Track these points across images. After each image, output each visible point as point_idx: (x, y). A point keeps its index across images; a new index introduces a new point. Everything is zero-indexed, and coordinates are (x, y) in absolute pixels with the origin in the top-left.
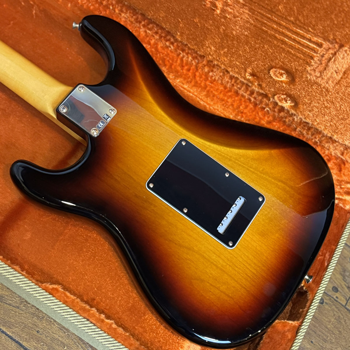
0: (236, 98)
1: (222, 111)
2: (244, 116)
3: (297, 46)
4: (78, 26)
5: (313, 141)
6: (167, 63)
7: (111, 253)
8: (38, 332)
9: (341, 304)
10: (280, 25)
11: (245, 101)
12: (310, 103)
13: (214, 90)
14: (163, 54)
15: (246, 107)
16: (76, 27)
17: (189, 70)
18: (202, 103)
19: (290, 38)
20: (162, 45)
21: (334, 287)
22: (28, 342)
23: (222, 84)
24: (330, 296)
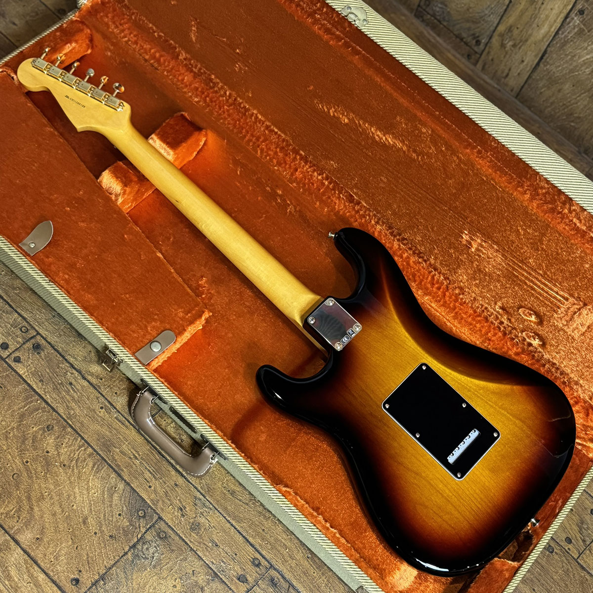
0: (485, 324)
1: (469, 335)
2: (492, 344)
3: (545, 295)
4: (333, 236)
5: (562, 380)
6: (417, 278)
7: (339, 466)
8: (263, 530)
9: (573, 557)
10: (530, 274)
11: (494, 329)
12: (557, 346)
13: (463, 313)
14: (414, 269)
15: (495, 335)
16: (332, 237)
17: (439, 288)
18: (448, 324)
19: (539, 287)
20: (414, 260)
21: (567, 538)
22: (254, 538)
23: (472, 307)
24: (562, 546)
